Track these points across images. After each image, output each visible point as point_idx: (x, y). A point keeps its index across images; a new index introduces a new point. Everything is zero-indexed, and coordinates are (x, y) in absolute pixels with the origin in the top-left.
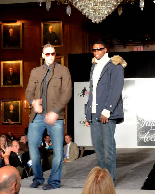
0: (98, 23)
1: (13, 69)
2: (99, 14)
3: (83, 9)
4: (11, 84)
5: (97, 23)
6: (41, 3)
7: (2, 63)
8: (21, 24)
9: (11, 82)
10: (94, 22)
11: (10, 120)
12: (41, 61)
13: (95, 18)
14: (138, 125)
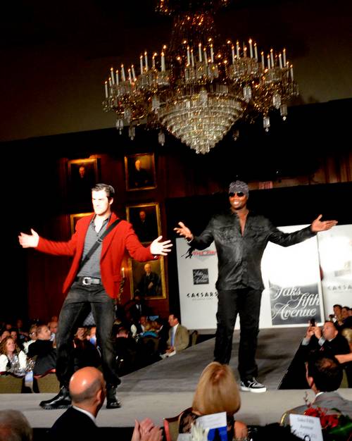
0: (204, 153)
2: (205, 140)
3: (182, 136)
6: (122, 130)
7: (72, 217)
8: (96, 159)
10: (199, 153)
12: (127, 211)
13: (200, 147)
14: (271, 295)
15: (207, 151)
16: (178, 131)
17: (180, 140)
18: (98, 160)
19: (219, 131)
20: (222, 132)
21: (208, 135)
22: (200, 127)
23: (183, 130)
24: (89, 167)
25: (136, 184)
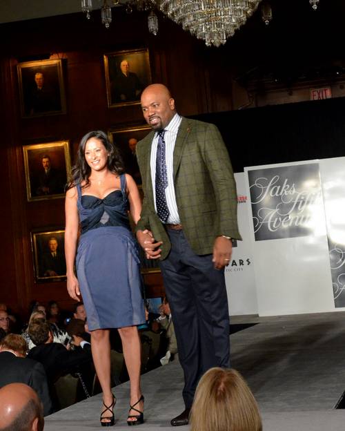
0: (218, 45)
1: (50, 160)
2: (219, 26)
3: (183, 19)
4: (48, 194)
5: (216, 47)
6: (90, 13)
7: (26, 149)
8: (60, 61)
10: (210, 45)
11: (52, 272)
13: (211, 35)
14: (332, 261)
15: (222, 41)
16: (177, 11)
17: (181, 25)
18: (64, 62)
19: (240, 10)
20: (245, 12)
21: (223, 17)
22: (209, 5)
23: (185, 10)
24: (49, 73)
25: (123, 97)
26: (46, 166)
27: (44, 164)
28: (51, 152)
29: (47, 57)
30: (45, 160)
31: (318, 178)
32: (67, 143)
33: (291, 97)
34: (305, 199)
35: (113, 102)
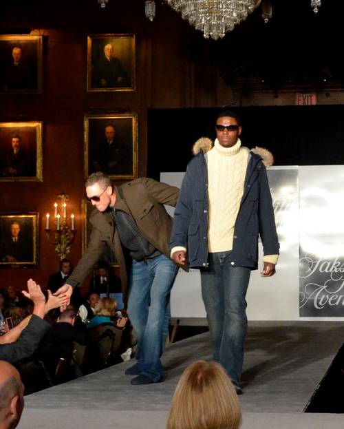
0: (216, 38)
1: (20, 140)
2: (219, 18)
3: (183, 7)
4: (15, 176)
5: (214, 40)
8: (41, 37)
9: (15, 171)
10: (208, 37)
12: (86, 124)
13: (210, 29)
14: (301, 270)
15: (220, 35)
17: (180, 14)
18: (45, 38)
19: (242, 5)
20: (247, 7)
21: (224, 10)
25: (104, 82)
26: (16, 146)
27: (14, 144)
28: (22, 132)
29: (27, 32)
30: (14, 140)
31: (295, 185)
32: (40, 124)
33: (277, 99)
34: (281, 204)
35: (93, 86)
